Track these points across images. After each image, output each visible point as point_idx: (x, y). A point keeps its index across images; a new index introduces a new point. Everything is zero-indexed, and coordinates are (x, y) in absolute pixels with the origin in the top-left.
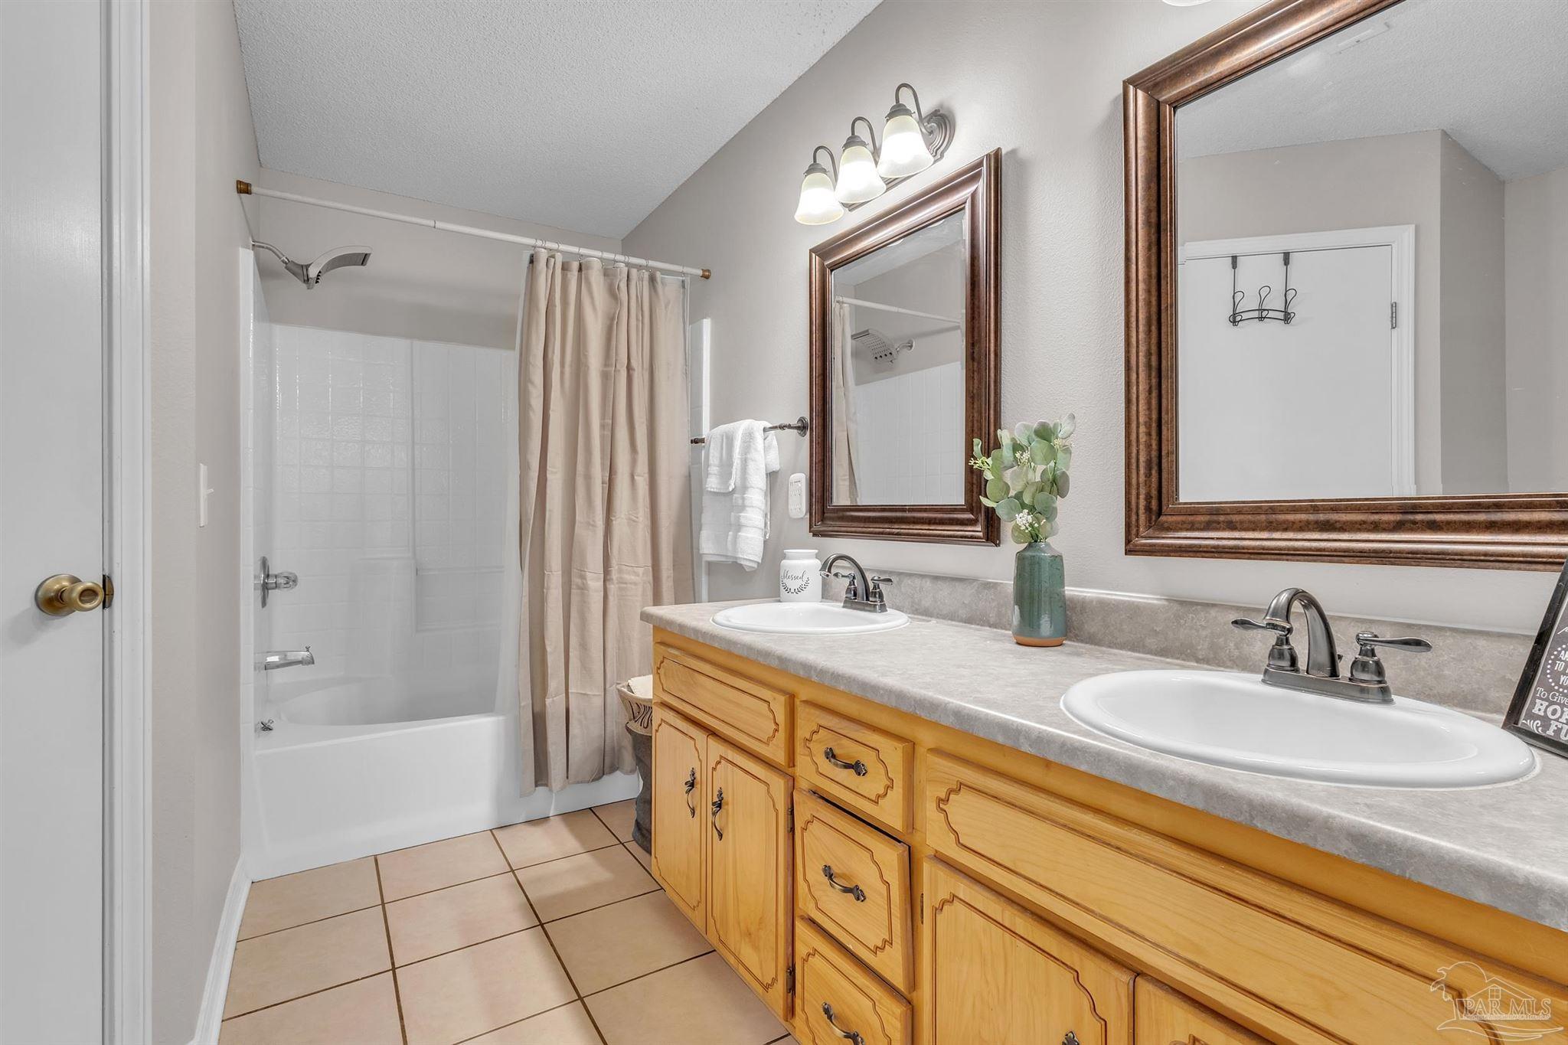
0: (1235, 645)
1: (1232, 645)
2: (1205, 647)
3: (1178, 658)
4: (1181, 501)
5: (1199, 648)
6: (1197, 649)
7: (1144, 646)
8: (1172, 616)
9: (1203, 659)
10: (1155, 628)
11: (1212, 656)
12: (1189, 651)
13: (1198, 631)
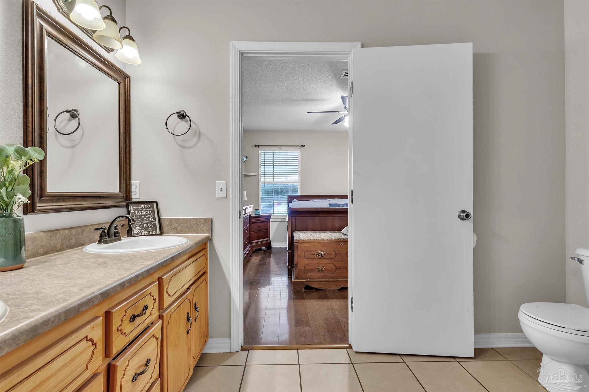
0: (68, 241)
1: (67, 242)
2: (60, 245)
3: (51, 253)
4: (48, 191)
5: (58, 246)
6: (57, 247)
7: (38, 254)
8: (49, 237)
9: (59, 250)
10: (42, 244)
11: (62, 248)
12: (54, 249)
13: (57, 240)
